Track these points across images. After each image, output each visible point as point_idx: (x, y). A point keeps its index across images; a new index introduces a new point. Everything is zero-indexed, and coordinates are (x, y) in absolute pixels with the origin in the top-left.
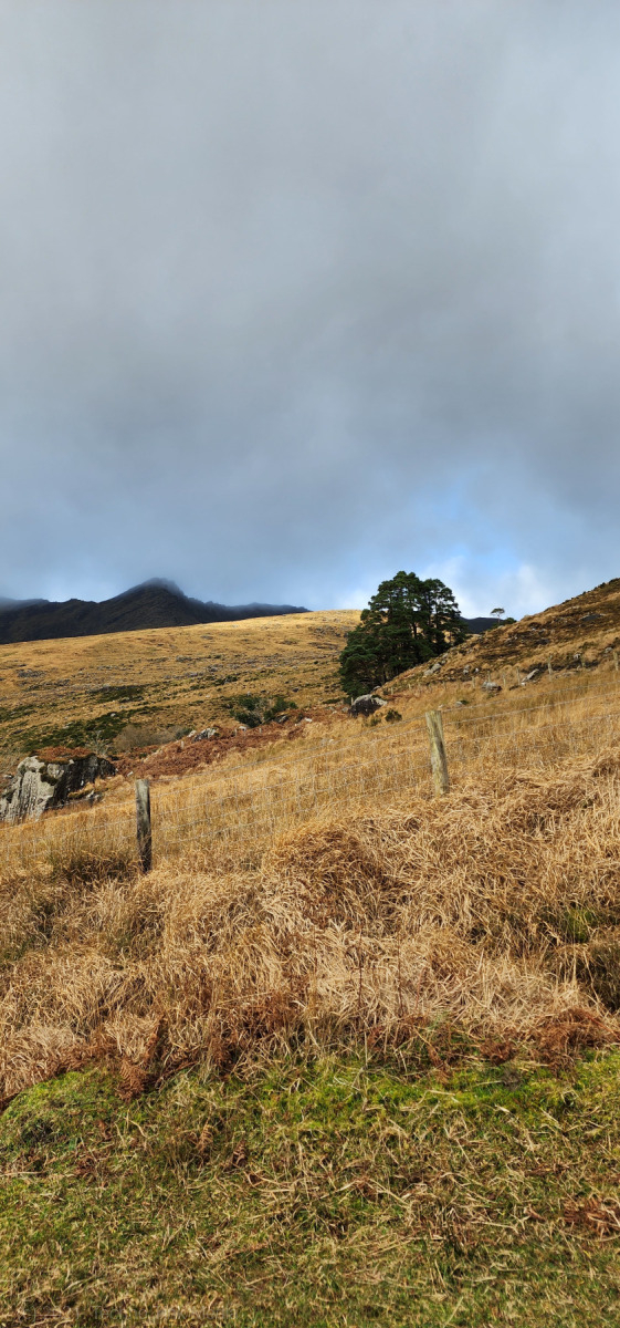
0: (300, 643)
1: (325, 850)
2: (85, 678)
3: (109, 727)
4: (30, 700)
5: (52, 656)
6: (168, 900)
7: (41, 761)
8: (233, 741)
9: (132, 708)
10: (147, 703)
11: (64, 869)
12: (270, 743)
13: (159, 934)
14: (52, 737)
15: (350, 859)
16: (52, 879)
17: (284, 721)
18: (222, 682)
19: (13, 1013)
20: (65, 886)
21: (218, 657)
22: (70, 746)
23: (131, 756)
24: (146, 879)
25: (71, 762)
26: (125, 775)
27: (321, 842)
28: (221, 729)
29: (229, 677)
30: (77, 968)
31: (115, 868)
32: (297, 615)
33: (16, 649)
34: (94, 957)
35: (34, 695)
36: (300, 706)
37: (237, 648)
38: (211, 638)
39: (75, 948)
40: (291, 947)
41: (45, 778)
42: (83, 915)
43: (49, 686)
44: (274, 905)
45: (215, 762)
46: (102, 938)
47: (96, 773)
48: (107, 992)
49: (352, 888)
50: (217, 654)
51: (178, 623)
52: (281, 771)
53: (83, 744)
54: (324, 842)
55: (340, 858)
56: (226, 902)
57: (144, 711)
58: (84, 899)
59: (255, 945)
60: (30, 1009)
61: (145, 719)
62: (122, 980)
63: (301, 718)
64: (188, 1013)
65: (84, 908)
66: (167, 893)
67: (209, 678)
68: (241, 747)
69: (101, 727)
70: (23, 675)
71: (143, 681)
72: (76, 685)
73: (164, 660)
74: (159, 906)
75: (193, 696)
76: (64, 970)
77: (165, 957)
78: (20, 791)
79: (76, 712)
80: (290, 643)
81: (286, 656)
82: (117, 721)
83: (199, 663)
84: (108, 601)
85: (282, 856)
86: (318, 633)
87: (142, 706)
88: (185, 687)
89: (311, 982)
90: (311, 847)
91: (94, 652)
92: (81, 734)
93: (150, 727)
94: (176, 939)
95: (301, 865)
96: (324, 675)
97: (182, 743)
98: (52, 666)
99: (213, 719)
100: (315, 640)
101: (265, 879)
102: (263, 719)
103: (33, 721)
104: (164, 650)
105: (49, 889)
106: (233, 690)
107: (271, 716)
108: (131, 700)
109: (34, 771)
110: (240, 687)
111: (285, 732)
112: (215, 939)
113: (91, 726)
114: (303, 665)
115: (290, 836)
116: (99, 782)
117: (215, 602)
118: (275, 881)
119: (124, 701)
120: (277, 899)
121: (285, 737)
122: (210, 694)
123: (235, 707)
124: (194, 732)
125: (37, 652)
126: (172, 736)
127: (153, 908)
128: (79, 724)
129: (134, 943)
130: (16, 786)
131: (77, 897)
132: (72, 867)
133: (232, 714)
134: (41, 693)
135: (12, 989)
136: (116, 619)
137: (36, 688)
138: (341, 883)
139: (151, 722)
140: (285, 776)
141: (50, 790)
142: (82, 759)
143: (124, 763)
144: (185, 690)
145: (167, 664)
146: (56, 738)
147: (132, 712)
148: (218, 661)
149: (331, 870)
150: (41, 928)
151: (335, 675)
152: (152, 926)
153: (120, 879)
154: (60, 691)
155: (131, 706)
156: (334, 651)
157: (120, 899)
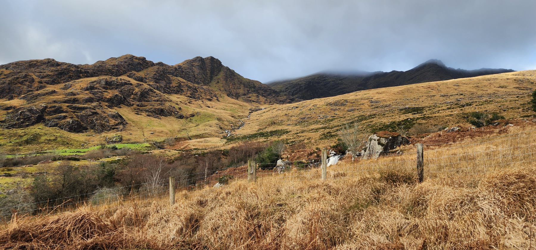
0: (508, 87)
1: (514, 183)
2: (397, 104)
3: (407, 124)
4: (374, 112)
5: (384, 94)
6: (430, 195)
7: (378, 136)
8: (468, 133)
9: (418, 117)
10: (425, 115)
11: (385, 177)
12: (488, 135)
13: (426, 209)
14: (383, 127)
15: (530, 188)
16: (380, 180)
17: (497, 125)
18: (463, 106)
19: (364, 228)
20: (385, 183)
21: (462, 94)
22: (390, 131)
23: (417, 137)
24: (420, 185)
25: (390, 138)
26: (414, 145)
27: (513, 179)
28: (461, 127)
29: (467, 104)
30: (389, 215)
31: (407, 179)
32: (507, 73)
33: (369, 92)
34: (396, 212)
35: (376, 110)
36: (507, 118)
37: (472, 90)
38: (458, 86)
39: (388, 208)
40: (492, 224)
41: (379, 144)
42: (393, 196)
43: (382, 107)
44: (484, 205)
45: (457, 142)
46: (401, 206)
47: (401, 143)
48: (402, 227)
49: (530, 202)
50: (461, 93)
51: (441, 79)
52: (493, 148)
53: (396, 131)
54: (514, 179)
55: (524, 187)
56: (459, 200)
57: (424, 118)
58: (393, 189)
59: (473, 220)
60: (370, 227)
61: (424, 121)
62: (408, 224)
63: (507, 124)
64: (437, 240)
65: (393, 193)
66: (430, 192)
67: (456, 104)
68: (472, 136)
69: (404, 124)
70: (372, 102)
71: (423, 105)
72: (394, 107)
73: (434, 96)
74: (426, 197)
75: (448, 112)
76: (384, 215)
77: (428, 218)
78: (369, 148)
79: (393, 117)
80: (502, 87)
81: (500, 94)
82: (411, 122)
83: (451, 97)
84: (409, 71)
85: (490, 183)
86: (520, 82)
87: (423, 116)
88: (444, 108)
89: (501, 239)
90: (506, 181)
91: (402, 92)
92: (395, 127)
93: (426, 125)
94: (434, 212)
95: (500, 188)
96: (522, 103)
97: (441, 133)
98: (384, 99)
99: (458, 123)
100: (518, 86)
101: (480, 193)
102: (485, 124)
103: (375, 120)
104: (434, 92)
105: (378, 183)
106: (468, 110)
107: (490, 122)
108: (418, 113)
109: (375, 140)
110: (473, 109)
111: (497, 130)
112: (453, 215)
113: (399, 124)
114: (509, 98)
115: (494, 175)
116: (402, 147)
117: (461, 69)
118: (485, 194)
119: (415, 114)
120: (486, 202)
121: (497, 133)
122: (456, 112)
123: (470, 118)
124: (447, 128)
125: (378, 93)
126: (437, 129)
127: (423, 197)
128: (394, 122)
129: (414, 210)
130: (368, 145)
131: (390, 188)
132: (388, 176)
133: (468, 121)
134: (379, 110)
135: (363, 219)
136: (412, 78)
137: (377, 107)
138: (523, 199)
139: (426, 123)
140: (495, 150)
141: (381, 148)
142: (395, 137)
143: (413, 139)
144: (444, 110)
145: (435, 98)
146: (384, 128)
147: (418, 119)
148: (461, 96)
149: (517, 192)
150: (375, 198)
151: (529, 103)
152: (423, 205)
153: (409, 183)
154: (387, 109)
155: (417, 116)
156: (529, 91)
157: (409, 192)
